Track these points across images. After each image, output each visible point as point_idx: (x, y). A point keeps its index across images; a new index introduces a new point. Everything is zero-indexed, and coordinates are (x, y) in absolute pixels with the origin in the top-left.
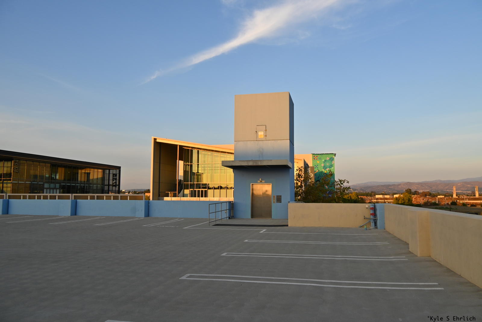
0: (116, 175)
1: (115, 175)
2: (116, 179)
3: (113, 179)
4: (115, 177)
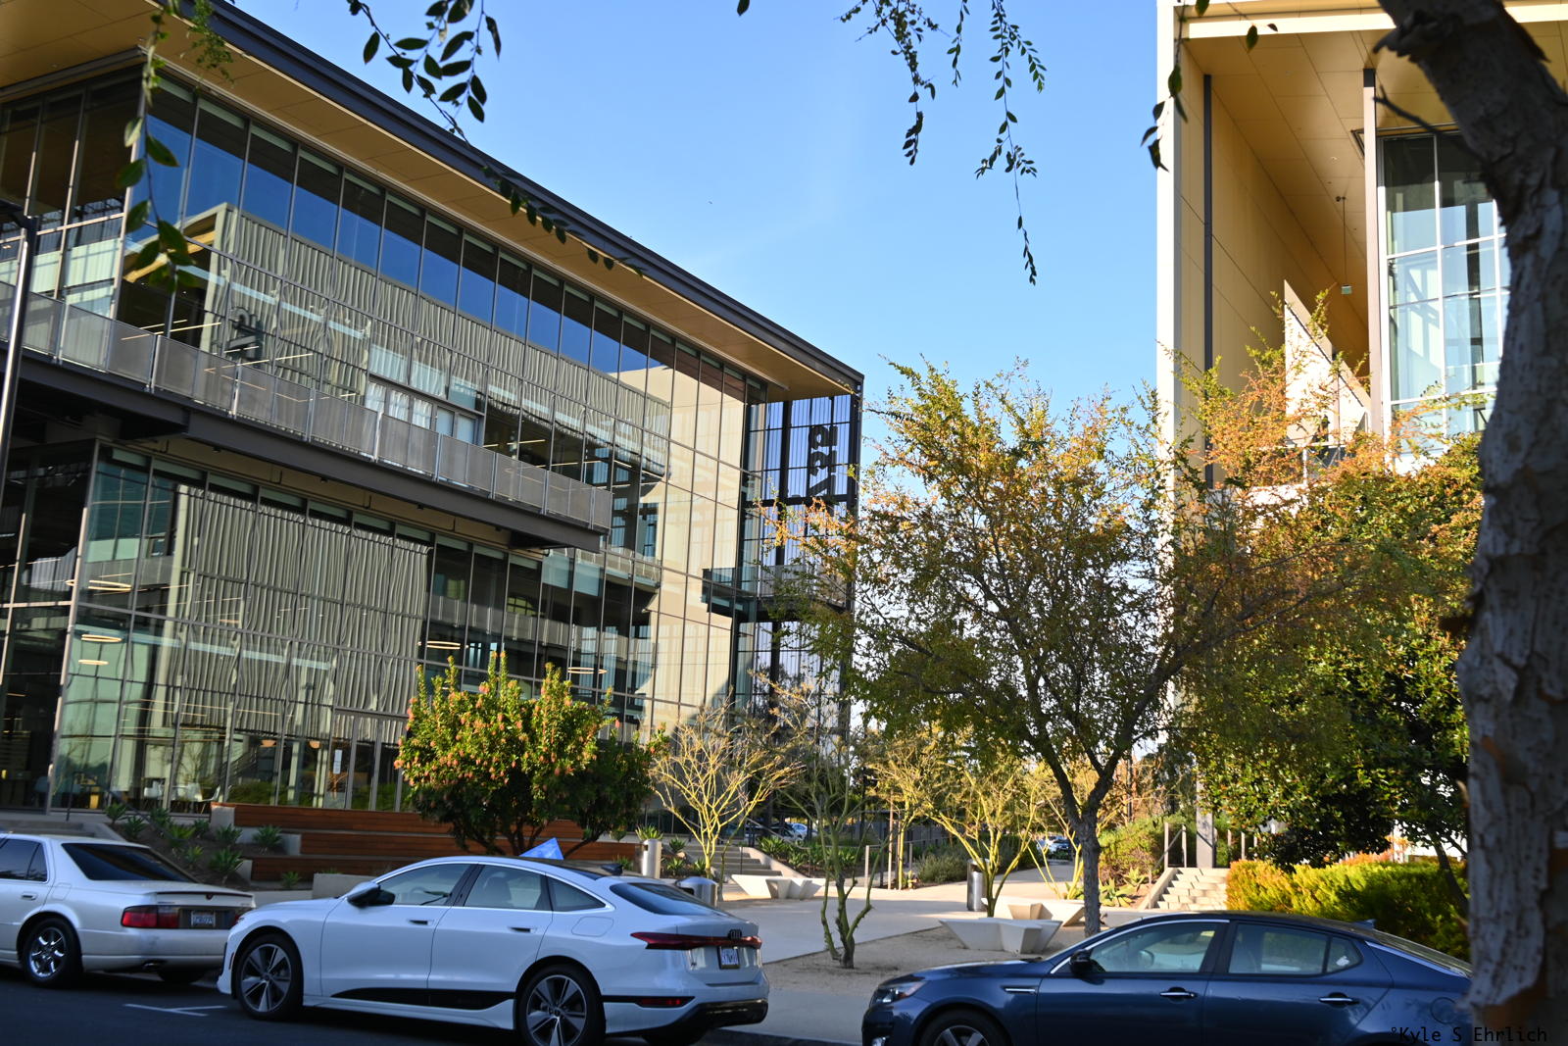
0: (830, 438)
1: (822, 435)
2: (830, 462)
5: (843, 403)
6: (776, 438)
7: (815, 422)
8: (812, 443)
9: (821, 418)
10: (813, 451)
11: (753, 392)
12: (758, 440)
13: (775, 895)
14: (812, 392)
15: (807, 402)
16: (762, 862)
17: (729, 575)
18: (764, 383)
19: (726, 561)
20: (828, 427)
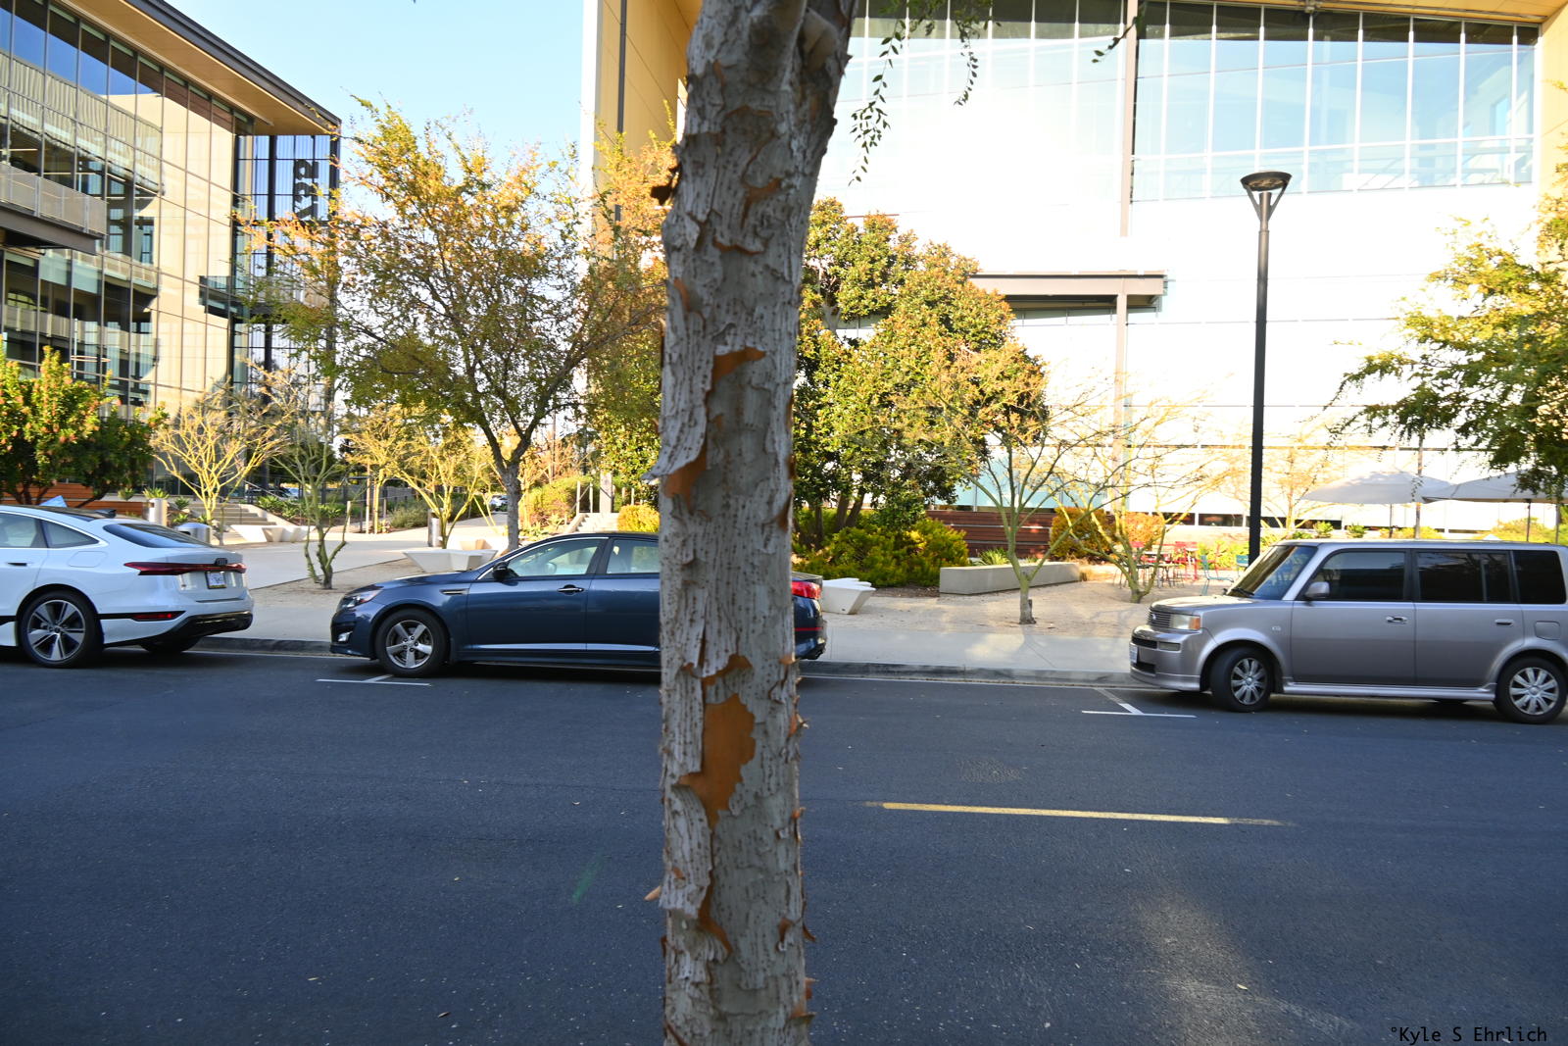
0: (313, 172)
1: (305, 168)
2: (311, 192)
3: (296, 187)
4: (308, 182)
5: (323, 143)
6: (264, 166)
7: (299, 156)
8: (297, 175)
9: (305, 153)
10: (297, 181)
11: (242, 125)
12: (246, 168)
13: (270, 540)
14: (295, 130)
15: (291, 138)
16: (260, 515)
17: (223, 283)
18: (251, 118)
19: (220, 271)
20: (310, 162)
